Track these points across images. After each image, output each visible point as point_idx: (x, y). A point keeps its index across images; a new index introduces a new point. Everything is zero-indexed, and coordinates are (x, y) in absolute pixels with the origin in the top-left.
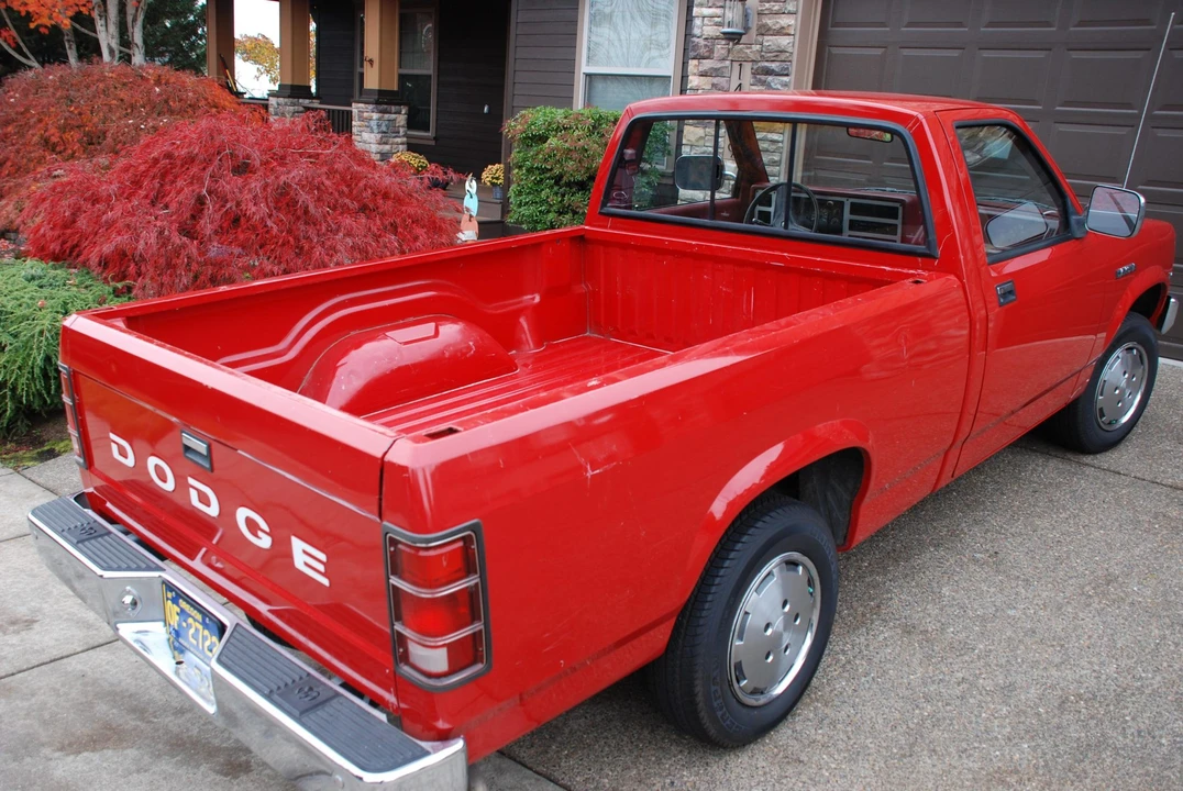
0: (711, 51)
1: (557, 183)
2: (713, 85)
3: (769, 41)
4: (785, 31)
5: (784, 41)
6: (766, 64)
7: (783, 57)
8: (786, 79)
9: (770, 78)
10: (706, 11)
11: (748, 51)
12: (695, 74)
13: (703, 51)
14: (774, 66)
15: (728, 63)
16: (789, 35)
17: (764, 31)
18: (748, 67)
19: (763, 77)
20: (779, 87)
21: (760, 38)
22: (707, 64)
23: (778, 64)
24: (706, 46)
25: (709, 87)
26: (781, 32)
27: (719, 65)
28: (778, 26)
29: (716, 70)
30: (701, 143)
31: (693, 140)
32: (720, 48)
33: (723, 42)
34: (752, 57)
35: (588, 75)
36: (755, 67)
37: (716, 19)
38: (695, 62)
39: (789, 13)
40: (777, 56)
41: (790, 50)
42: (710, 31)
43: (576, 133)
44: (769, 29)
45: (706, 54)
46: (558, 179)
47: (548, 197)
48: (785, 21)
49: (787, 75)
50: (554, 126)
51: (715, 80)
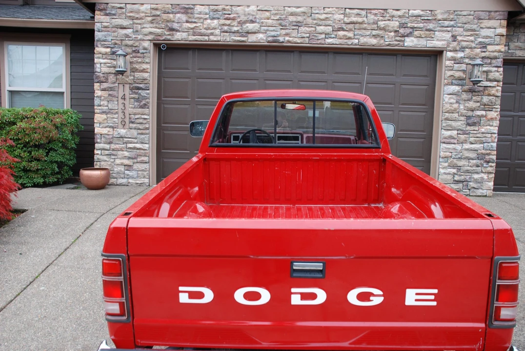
0: (107, 79)
1: (25, 146)
2: (109, 95)
3: (137, 75)
4: (145, 71)
5: (146, 75)
6: (137, 85)
7: (146, 82)
8: (148, 91)
9: (140, 91)
10: (102, 61)
11: (127, 79)
12: (98, 90)
13: (102, 79)
14: (141, 86)
15: (117, 85)
16: (147, 72)
17: (134, 70)
18: (127, 86)
19: (136, 91)
20: (145, 95)
21: (133, 74)
22: (105, 85)
23: (143, 85)
24: (104, 77)
25: (107, 96)
26: (143, 71)
27: (112, 85)
28: (142, 68)
29: (110, 88)
30: (106, 121)
31: (101, 120)
32: (112, 78)
33: (113, 75)
34: (130, 82)
35: (9, 91)
36: (131, 86)
37: (108, 65)
38: (98, 84)
39: (147, 63)
40: (142, 81)
41: (149, 79)
42: (105, 70)
43: (37, 119)
44: (137, 69)
45: (104, 81)
46: (26, 145)
47: (20, 154)
48: (145, 66)
49: (148, 90)
50: (20, 117)
51: (111, 93)
